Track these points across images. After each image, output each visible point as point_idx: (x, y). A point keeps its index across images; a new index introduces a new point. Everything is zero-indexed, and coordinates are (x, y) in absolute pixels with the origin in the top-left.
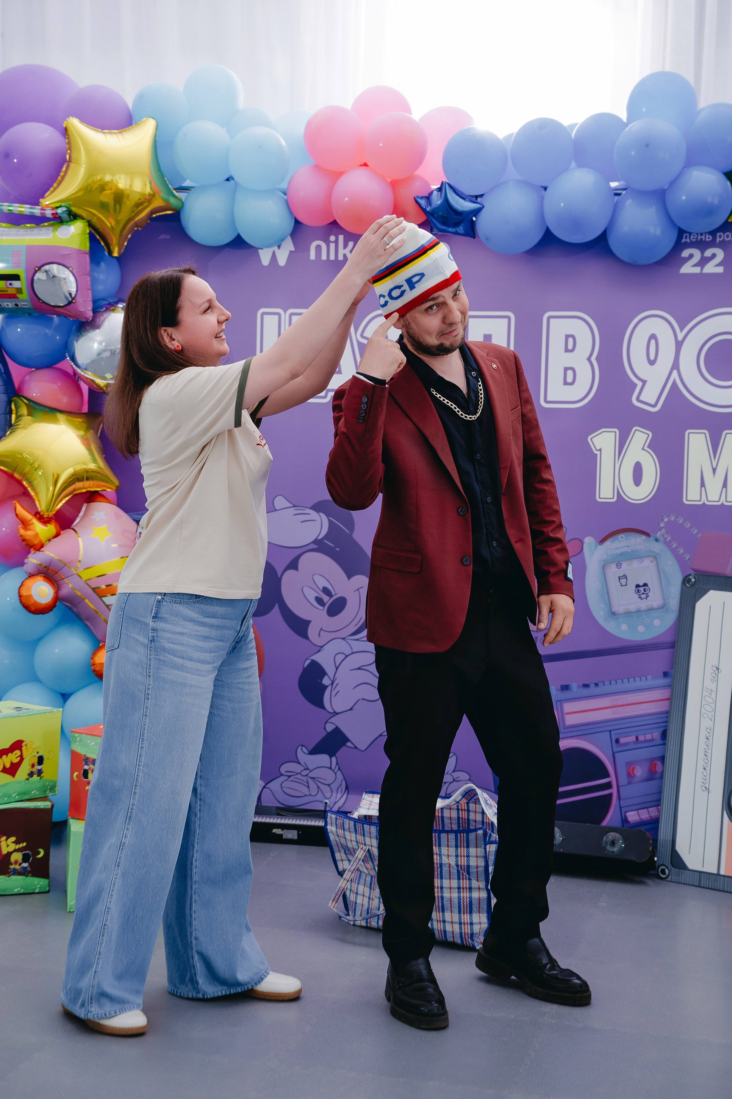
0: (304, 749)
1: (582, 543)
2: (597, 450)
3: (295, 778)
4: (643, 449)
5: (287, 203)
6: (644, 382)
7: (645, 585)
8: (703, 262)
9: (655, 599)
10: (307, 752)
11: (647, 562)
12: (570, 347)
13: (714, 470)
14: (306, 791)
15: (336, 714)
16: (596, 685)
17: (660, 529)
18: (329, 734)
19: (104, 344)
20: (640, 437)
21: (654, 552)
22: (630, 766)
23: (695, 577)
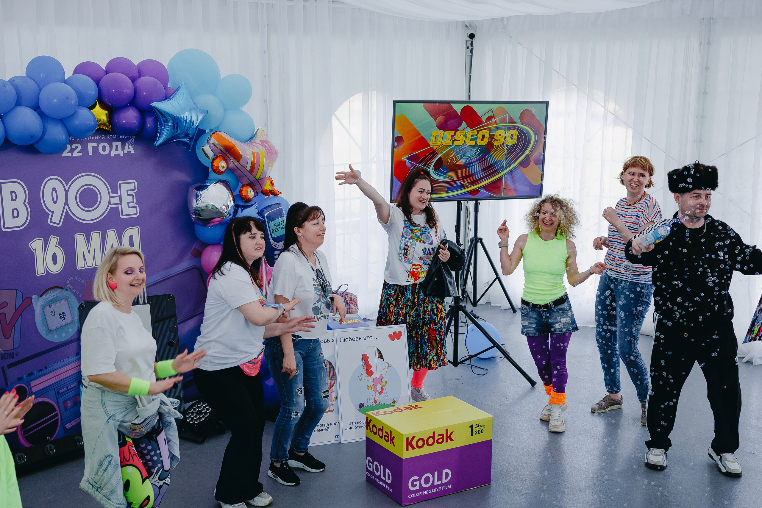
1: (31, 299)
2: (34, 250)
4: (56, 246)
6: (53, 212)
7: (63, 313)
8: (72, 150)
9: (68, 319)
11: (63, 302)
12: (14, 198)
13: (89, 251)
16: (46, 368)
17: (67, 284)
20: (54, 241)
21: (66, 296)
22: (65, 402)
23: (85, 305)
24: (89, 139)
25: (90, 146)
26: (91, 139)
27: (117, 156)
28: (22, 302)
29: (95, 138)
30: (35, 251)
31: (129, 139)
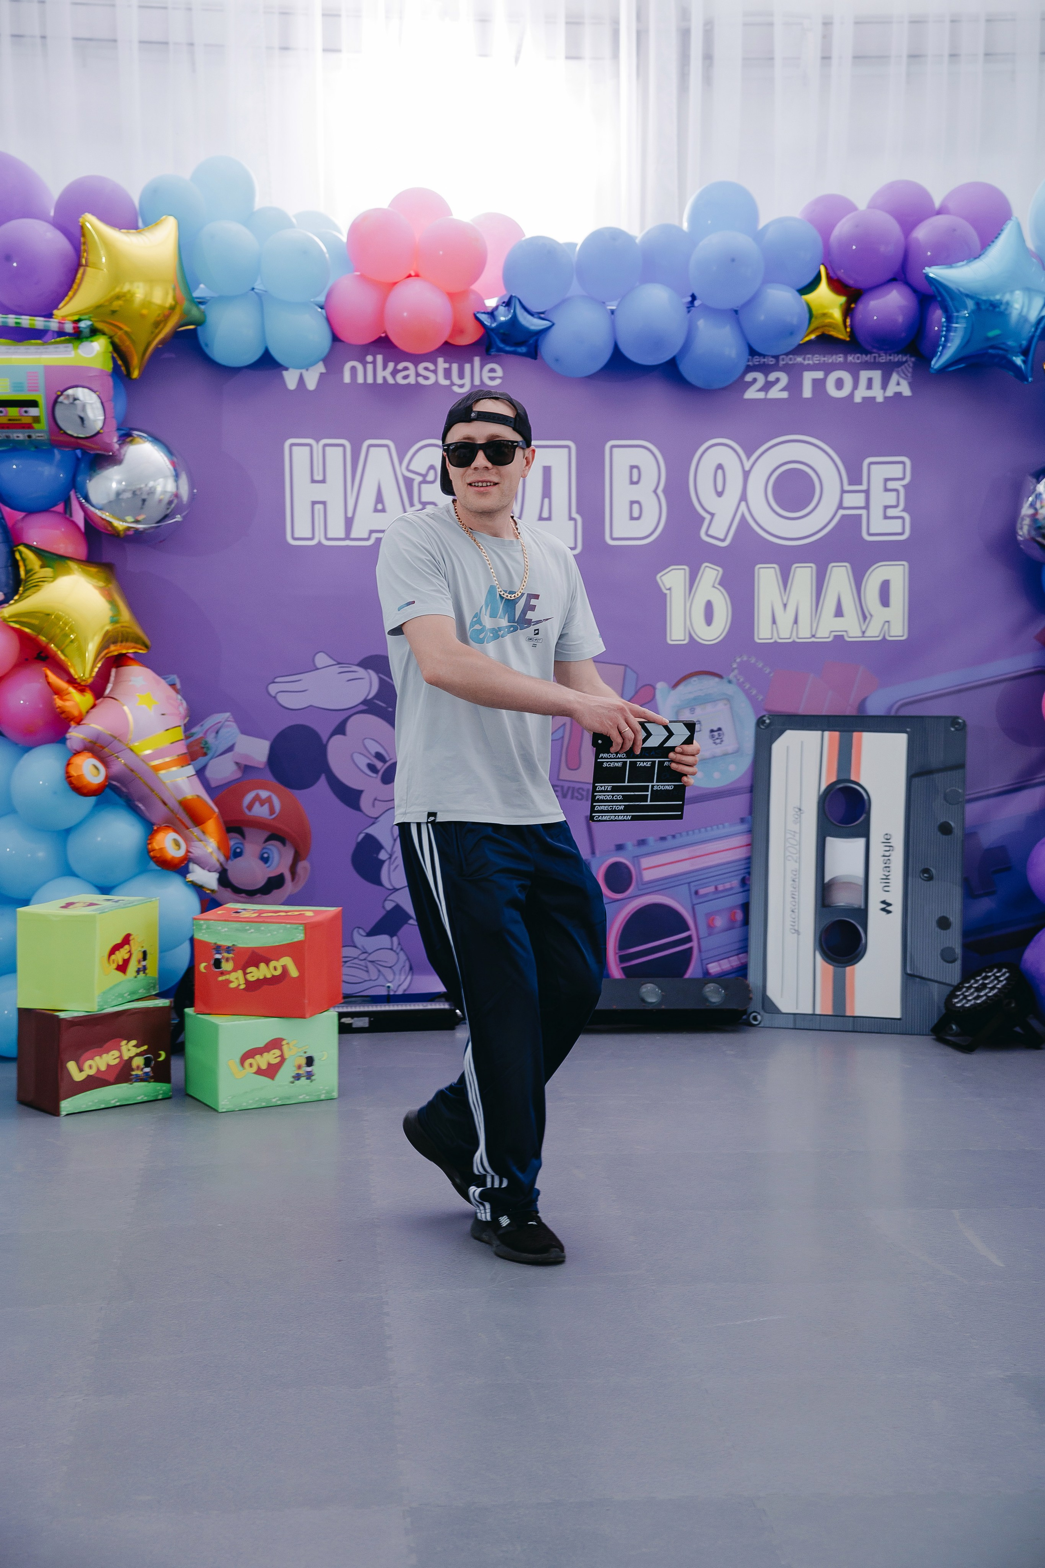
0: (361, 931)
1: (654, 688)
2: (666, 590)
3: (354, 963)
4: (713, 587)
5: (328, 320)
6: (713, 515)
7: (720, 729)
8: (768, 386)
9: (729, 743)
10: (364, 934)
11: (721, 705)
13: (785, 605)
14: (365, 976)
15: (396, 890)
16: (674, 838)
17: (733, 670)
18: (389, 912)
19: (124, 483)
20: (710, 574)
21: (727, 694)
22: (710, 918)
23: (769, 719)
24: (807, 362)
25: (808, 377)
26: (811, 362)
27: (870, 401)
28: (636, 692)
29: (820, 360)
30: (668, 592)
31: (900, 364)
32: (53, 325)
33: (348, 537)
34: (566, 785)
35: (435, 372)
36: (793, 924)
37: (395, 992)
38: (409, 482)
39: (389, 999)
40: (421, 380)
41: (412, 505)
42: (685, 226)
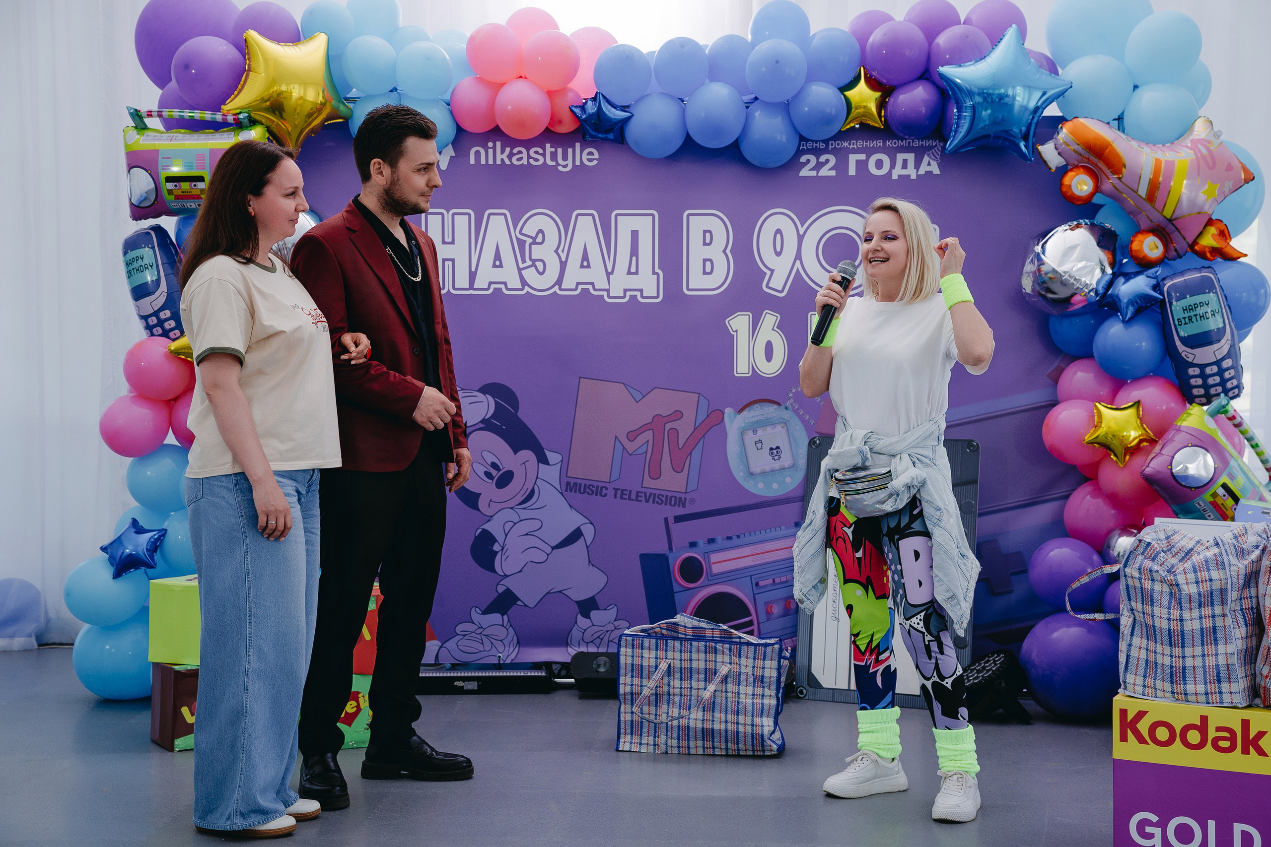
0: (478, 610)
1: (723, 413)
2: (733, 332)
3: (470, 637)
4: (773, 329)
5: (452, 113)
6: (772, 271)
7: (778, 448)
8: (819, 166)
9: (786, 460)
10: (480, 612)
11: (779, 428)
12: (708, 241)
14: (480, 648)
15: (506, 576)
16: (738, 537)
17: (789, 399)
18: (500, 595)
20: (770, 319)
21: (784, 419)
22: (768, 605)
23: (819, 440)
24: (852, 146)
25: (853, 158)
26: (855, 146)
27: (904, 178)
28: (708, 416)
29: (863, 145)
30: (735, 334)
31: (930, 148)
32: (219, 117)
33: (471, 287)
34: (648, 492)
35: (544, 155)
36: (834, 612)
37: (504, 661)
38: (521, 243)
39: (499, 667)
40: (532, 161)
41: (524, 261)
42: (749, 38)
